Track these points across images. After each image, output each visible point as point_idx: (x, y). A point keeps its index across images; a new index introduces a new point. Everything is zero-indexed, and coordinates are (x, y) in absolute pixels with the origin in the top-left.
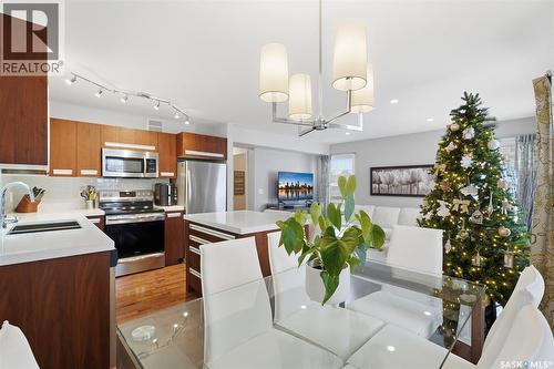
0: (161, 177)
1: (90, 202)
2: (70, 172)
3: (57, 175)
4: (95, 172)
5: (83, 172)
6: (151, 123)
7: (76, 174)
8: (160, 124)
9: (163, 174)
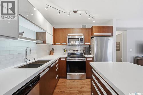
0: (85, 44)
1: (65, 53)
2: (59, 44)
3: (57, 45)
4: (65, 44)
5: (63, 44)
6: (83, 26)
7: (61, 44)
8: (86, 26)
9: (86, 43)
